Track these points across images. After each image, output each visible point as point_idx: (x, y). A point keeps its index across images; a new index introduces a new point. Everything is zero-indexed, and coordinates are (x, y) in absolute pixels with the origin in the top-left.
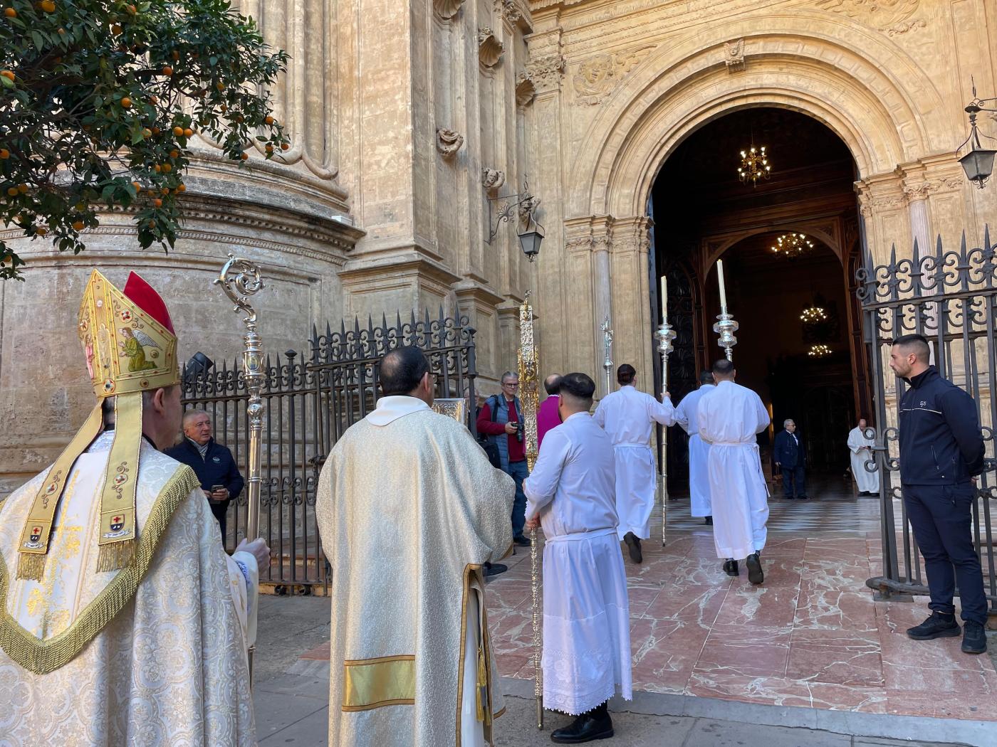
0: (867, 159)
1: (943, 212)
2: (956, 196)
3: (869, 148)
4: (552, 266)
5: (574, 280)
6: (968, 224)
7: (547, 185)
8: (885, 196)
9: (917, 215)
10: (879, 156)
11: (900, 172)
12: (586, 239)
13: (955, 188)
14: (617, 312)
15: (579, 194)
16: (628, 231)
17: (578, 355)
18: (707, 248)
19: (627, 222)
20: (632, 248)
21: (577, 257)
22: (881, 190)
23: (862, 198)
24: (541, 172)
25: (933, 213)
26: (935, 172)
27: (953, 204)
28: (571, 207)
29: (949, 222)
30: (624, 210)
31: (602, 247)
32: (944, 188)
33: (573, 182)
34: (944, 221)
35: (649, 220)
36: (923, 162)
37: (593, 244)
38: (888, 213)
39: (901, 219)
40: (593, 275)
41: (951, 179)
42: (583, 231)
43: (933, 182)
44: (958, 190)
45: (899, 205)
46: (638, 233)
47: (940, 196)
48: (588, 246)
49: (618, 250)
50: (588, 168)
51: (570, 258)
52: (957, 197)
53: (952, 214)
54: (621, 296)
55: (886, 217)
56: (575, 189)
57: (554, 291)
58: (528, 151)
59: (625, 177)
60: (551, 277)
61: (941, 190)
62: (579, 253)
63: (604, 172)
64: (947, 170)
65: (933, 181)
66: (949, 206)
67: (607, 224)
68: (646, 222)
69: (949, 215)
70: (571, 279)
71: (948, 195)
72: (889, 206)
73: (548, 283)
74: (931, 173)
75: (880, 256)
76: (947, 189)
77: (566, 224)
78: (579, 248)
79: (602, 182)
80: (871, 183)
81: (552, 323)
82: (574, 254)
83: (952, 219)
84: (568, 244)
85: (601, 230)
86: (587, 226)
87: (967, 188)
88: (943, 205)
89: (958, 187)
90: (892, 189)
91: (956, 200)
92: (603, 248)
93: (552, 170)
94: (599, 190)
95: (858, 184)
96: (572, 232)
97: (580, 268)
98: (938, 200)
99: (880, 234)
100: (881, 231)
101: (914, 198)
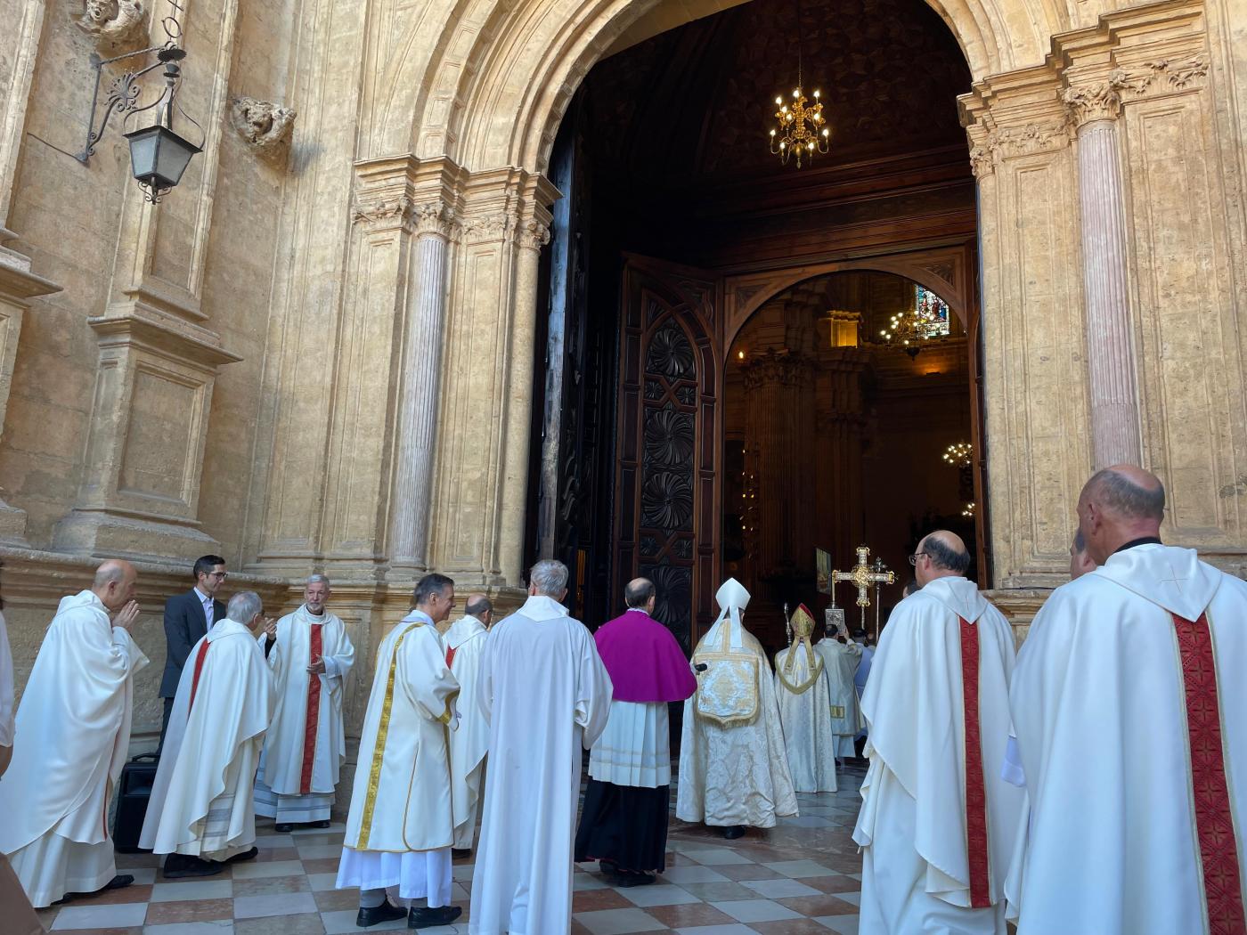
0: (989, 45)
1: (1156, 144)
2: (1190, 103)
3: (993, 19)
4: (323, 260)
5: (365, 291)
6: (1220, 167)
7: (335, 94)
8: (1025, 122)
9: (1095, 155)
10: (1014, 37)
11: (1060, 57)
12: (395, 205)
13: (1188, 86)
14: (455, 368)
15: (397, 114)
16: (494, 199)
17: (355, 454)
18: (733, 297)
19: (493, 180)
20: (499, 235)
21: (377, 244)
22: (1015, 109)
23: (974, 132)
24: (326, 68)
25: (1134, 144)
26: (1142, 47)
27: (1181, 126)
28: (378, 140)
29: (1172, 169)
30: (493, 158)
31: (429, 225)
32: (1161, 86)
33: (387, 91)
34: (1160, 167)
35: (540, 179)
36: (1112, 26)
37: (409, 214)
38: (1030, 161)
39: (1059, 174)
40: (404, 281)
41: (1180, 64)
42: (391, 188)
43: (1135, 73)
44: (1196, 91)
45: (1056, 142)
46: (513, 205)
47: (1151, 106)
48: (398, 222)
49: (472, 239)
50: (418, 64)
51: (362, 246)
52: (1194, 106)
53: (1179, 148)
54: (469, 335)
55: (1025, 170)
56: (388, 103)
57: (318, 314)
58: (305, 25)
59: (500, 92)
60: (317, 282)
61: (1154, 90)
62: (380, 236)
63: (450, 74)
64: (1171, 42)
65: (1134, 67)
66: (1172, 130)
67: (446, 179)
68: (535, 184)
69: (1171, 152)
70: (360, 289)
71: (1172, 102)
72: (1031, 145)
73: (310, 296)
74: (1129, 49)
75: (1007, 261)
76: (1169, 88)
77: (359, 173)
78: (382, 224)
79: (445, 92)
80: (995, 94)
81: (307, 381)
82: (372, 238)
83: (1178, 160)
84: (359, 216)
85: (429, 190)
86: (402, 180)
87: (1218, 79)
88: (1159, 128)
89: (1195, 83)
90: (1040, 104)
91: (1192, 112)
92: (432, 229)
93: (346, 64)
94: (437, 111)
95: (967, 101)
96: (370, 191)
97: (379, 268)
98: (1146, 116)
99: (1009, 209)
100: (1012, 200)
101: (1089, 117)
